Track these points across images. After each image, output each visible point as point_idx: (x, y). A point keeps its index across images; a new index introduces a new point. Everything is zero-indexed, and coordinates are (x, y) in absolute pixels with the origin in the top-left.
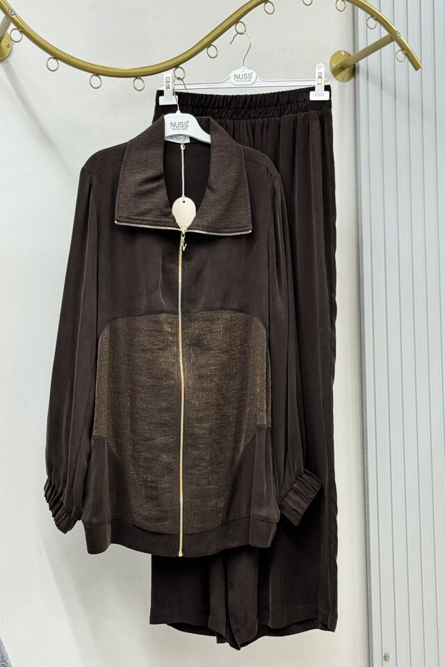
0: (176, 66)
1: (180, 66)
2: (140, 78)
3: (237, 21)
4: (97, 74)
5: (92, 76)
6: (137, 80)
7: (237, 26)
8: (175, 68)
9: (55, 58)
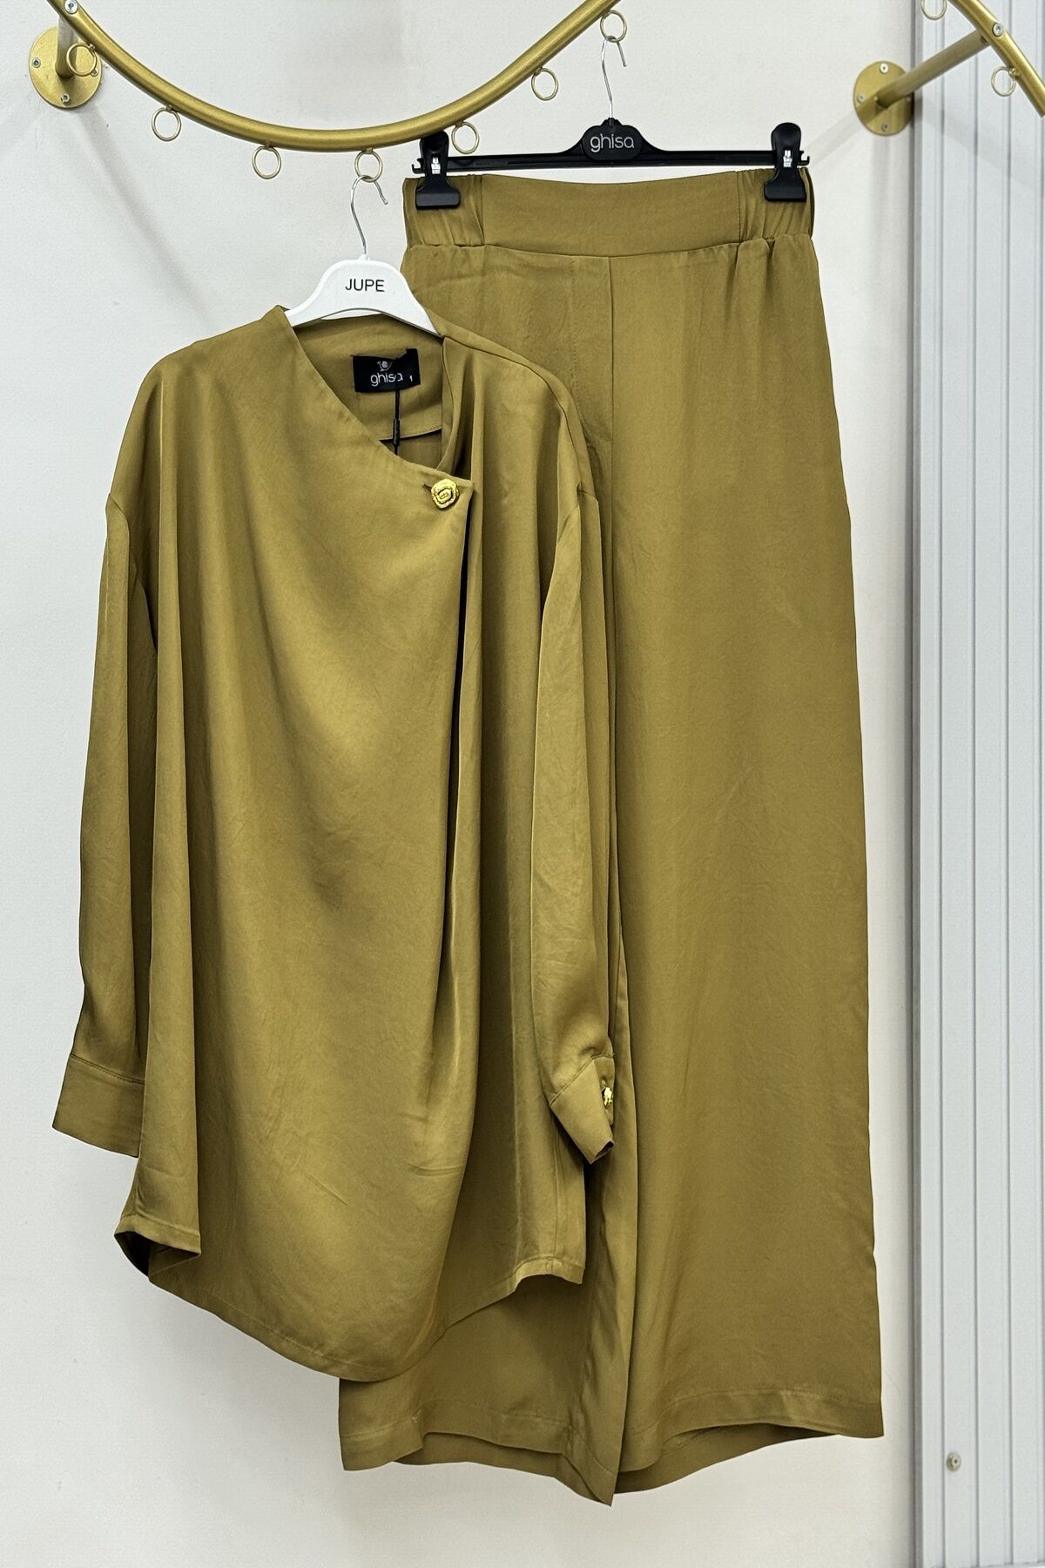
0: (458, 122)
1: (467, 121)
2: (372, 153)
3: (604, 12)
4: (270, 144)
5: (260, 149)
6: (364, 156)
7: (605, 21)
8: (454, 126)
9: (172, 109)
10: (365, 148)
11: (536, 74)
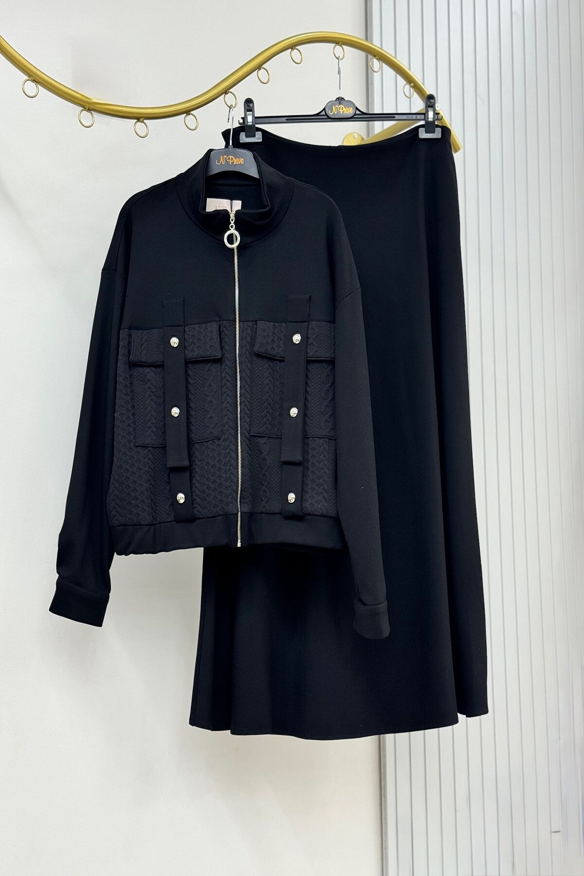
0: (188, 112)
1: (192, 112)
2: (143, 122)
3: (259, 67)
4: (89, 110)
5: (82, 110)
6: (139, 123)
7: (260, 72)
8: (185, 115)
9: (34, 80)
10: (139, 118)
11: (227, 94)
